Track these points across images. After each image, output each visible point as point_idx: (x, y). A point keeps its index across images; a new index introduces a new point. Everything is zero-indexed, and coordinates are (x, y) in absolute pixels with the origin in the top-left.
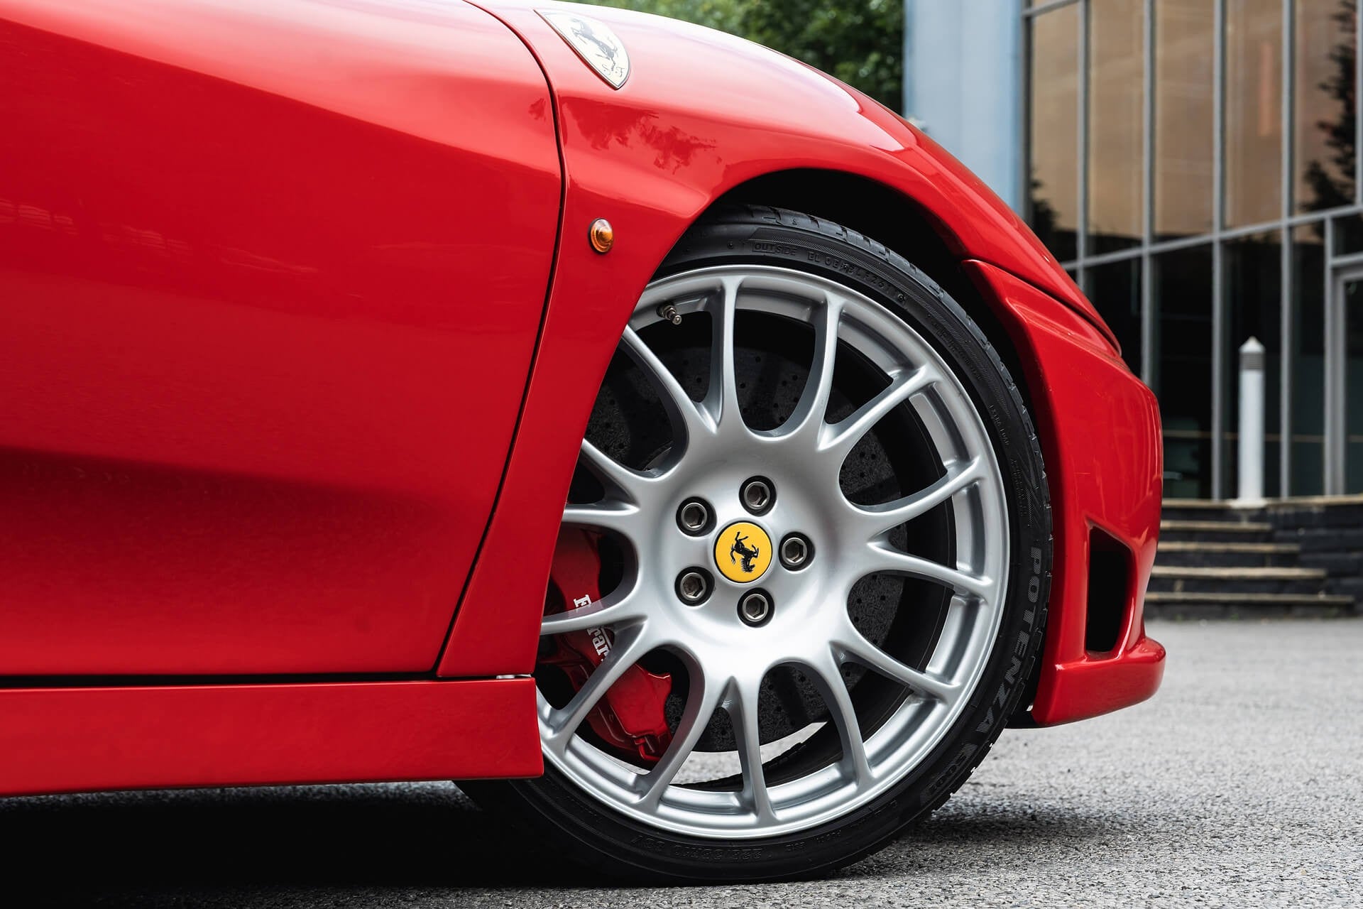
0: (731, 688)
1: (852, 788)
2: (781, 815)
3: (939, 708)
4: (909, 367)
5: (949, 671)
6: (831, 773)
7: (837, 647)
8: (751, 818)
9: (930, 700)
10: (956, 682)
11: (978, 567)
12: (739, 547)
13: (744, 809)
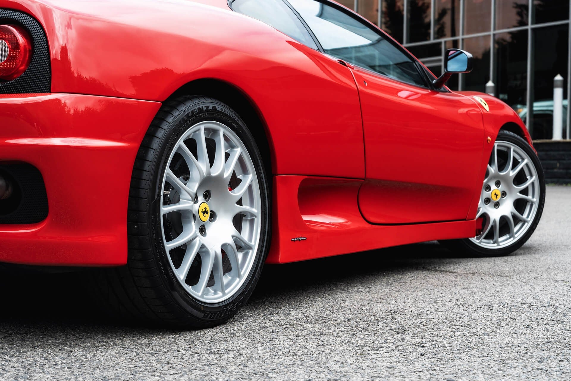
0: (495, 221)
1: (512, 239)
2: (500, 244)
3: (526, 224)
4: (523, 159)
5: (528, 217)
6: (508, 236)
7: (511, 213)
8: (496, 244)
9: (524, 222)
10: (529, 219)
11: (533, 196)
12: (495, 194)
13: (494, 243)
